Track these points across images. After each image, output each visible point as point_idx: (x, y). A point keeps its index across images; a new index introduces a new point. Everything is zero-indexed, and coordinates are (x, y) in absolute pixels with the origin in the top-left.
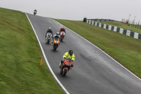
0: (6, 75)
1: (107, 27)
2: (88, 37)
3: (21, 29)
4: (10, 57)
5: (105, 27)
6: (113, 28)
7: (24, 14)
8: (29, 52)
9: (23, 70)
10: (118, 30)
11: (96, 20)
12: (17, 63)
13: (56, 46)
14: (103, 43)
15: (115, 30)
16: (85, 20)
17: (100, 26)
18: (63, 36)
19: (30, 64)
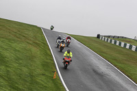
0: (20, 87)
1: (120, 44)
2: (101, 53)
3: (36, 43)
4: (25, 69)
5: (118, 44)
6: (125, 45)
7: (40, 28)
8: (43, 65)
9: (37, 83)
10: (131, 47)
11: (109, 37)
12: (32, 76)
13: (62, 48)
14: (115, 60)
15: (128, 47)
16: (98, 36)
17: (113, 42)
18: (69, 43)
19: (43, 77)
